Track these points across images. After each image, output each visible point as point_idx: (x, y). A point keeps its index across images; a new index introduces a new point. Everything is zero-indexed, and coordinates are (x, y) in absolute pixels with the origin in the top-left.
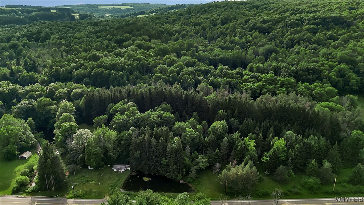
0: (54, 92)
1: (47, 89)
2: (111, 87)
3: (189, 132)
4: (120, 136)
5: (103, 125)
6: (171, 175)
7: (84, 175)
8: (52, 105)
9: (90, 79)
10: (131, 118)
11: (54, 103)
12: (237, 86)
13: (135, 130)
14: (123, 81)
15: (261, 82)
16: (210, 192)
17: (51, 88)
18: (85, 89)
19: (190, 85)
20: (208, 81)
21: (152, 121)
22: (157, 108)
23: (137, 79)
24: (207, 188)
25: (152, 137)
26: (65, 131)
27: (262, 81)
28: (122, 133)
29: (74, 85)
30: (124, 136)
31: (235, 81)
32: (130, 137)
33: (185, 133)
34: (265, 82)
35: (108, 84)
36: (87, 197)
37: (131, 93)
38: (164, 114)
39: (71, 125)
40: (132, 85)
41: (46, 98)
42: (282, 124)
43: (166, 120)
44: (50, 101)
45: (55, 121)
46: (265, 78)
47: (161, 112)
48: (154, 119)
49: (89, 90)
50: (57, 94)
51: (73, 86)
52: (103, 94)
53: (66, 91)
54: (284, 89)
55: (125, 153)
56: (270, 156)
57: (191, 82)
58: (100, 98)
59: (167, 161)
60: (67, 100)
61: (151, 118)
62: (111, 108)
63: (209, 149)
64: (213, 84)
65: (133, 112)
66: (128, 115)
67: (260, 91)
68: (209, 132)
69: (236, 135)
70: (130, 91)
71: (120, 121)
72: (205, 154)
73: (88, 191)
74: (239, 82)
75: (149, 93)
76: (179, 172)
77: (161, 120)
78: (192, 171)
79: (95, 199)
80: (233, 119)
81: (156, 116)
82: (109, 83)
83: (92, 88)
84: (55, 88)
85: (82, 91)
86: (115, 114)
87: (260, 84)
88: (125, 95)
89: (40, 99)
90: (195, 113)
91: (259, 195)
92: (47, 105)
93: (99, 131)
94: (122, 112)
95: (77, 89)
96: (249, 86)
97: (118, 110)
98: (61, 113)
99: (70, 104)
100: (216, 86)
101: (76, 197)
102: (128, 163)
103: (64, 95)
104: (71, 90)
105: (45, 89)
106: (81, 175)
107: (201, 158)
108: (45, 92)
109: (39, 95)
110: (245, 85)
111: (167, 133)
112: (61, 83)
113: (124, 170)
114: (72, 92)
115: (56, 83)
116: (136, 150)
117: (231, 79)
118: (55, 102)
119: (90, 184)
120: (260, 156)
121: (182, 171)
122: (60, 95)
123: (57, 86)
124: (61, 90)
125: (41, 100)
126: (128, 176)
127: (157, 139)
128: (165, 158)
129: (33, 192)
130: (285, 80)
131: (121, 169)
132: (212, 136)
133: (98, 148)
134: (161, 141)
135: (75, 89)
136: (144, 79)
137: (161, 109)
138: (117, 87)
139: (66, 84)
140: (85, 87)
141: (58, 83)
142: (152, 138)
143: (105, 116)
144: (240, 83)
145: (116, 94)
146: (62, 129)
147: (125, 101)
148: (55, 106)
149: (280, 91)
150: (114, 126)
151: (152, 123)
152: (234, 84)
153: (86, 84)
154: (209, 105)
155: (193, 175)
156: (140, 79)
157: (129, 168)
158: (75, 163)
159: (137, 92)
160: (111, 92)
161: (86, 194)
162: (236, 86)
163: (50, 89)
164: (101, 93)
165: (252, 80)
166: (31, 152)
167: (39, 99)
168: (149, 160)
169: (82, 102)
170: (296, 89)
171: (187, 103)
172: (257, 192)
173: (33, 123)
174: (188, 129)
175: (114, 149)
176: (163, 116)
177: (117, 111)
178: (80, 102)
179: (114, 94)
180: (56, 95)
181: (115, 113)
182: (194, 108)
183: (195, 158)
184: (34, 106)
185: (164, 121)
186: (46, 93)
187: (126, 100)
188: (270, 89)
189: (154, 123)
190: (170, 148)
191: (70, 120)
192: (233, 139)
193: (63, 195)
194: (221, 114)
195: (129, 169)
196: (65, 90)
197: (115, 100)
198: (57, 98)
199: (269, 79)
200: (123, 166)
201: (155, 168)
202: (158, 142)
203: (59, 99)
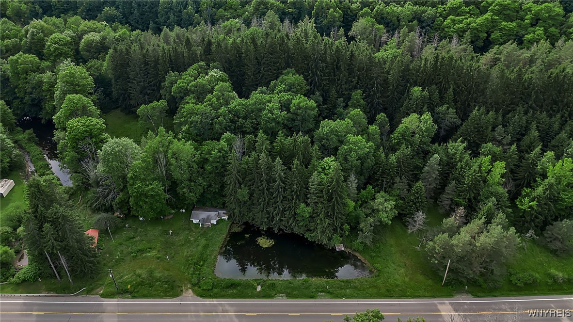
0: (43, 39)
1: (27, 31)
2: (165, 30)
3: (354, 143)
4: (202, 153)
5: (162, 128)
6: (317, 236)
7: (132, 234)
8: (43, 72)
9: (117, 8)
10: (221, 111)
11: (46, 67)
12: (436, 23)
13: (233, 138)
14: (187, 13)
15: (489, 13)
16: (407, 276)
17: (34, 30)
18: (109, 33)
19: (334, 22)
20: (372, 10)
21: (269, 118)
22: (276, 85)
23: (218, 9)
24: (399, 266)
25: (276, 158)
26: (78, 139)
27: (492, 11)
28: (205, 148)
29: (85, 24)
30: (209, 153)
31: (430, 11)
32: (224, 157)
33: (346, 147)
34: (498, 13)
35: (157, 20)
36: (145, 292)
37: (214, 47)
38: (293, 101)
39: (88, 126)
40: (210, 25)
41: (27, 55)
42: (553, 119)
43: (298, 115)
44: (37, 63)
45: (54, 110)
46: (497, 5)
47: (287, 96)
48: (272, 114)
49: (117, 35)
50: (49, 46)
51: (81, 28)
52: (151, 49)
53: (68, 38)
54: (540, 30)
55: (216, 187)
56: (538, 198)
57: (335, 16)
58: (144, 57)
59: (309, 209)
60: (72, 61)
61: (266, 112)
62: (172, 84)
63: (397, 179)
64: (382, 18)
65: (223, 95)
66: (212, 104)
67: (486, 35)
68: (395, 139)
69: (457, 146)
70: (210, 43)
71: (198, 118)
72: (388, 188)
73: (144, 276)
74: (438, 15)
75: (252, 46)
76: (335, 230)
77: (287, 113)
78: (364, 229)
79: (162, 297)
80: (444, 107)
81: (278, 105)
82: (158, 18)
83: (123, 31)
84: (42, 29)
85: (104, 38)
86: (182, 98)
87: (487, 18)
88: (199, 50)
89: (14, 58)
90: (357, 94)
91: (519, 287)
92: (32, 71)
93: (153, 141)
94: (200, 94)
95: (92, 33)
96: (461, 22)
97: (190, 90)
98: (65, 93)
99: (80, 71)
100: (391, 24)
101: (122, 292)
102: (223, 206)
103: (66, 49)
104: (77, 35)
105: (23, 32)
106: (125, 234)
107: (382, 200)
108: (25, 39)
109: (14, 47)
110: (453, 21)
111: (306, 148)
112: (54, 18)
113: (214, 222)
114: (81, 40)
115: (44, 19)
116: (240, 184)
117: (422, 8)
118: (47, 63)
119: (146, 257)
120: (514, 196)
121: (342, 229)
122: (56, 49)
123: (46, 25)
124: (56, 35)
125: (17, 61)
126: (225, 236)
127: (287, 163)
128: (306, 203)
129: (26, 285)
130: (542, 9)
131: (208, 219)
132: (405, 150)
133: (156, 183)
134: (296, 168)
135: (86, 32)
136: (231, 8)
137: (284, 86)
138: (177, 29)
139: (66, 21)
140: (108, 29)
141: (49, 18)
142: (274, 161)
143: (162, 103)
144: (441, 16)
145: (180, 50)
146: (70, 133)
147: (201, 67)
148: (48, 74)
149: (532, 35)
150: (184, 129)
151: (268, 122)
152: (428, 18)
153: (110, 20)
154: (388, 72)
155: (366, 237)
156: (223, 7)
157: (226, 218)
158: (109, 209)
159: (226, 44)
160: (167, 41)
161: (141, 284)
162: (433, 23)
163: (33, 32)
164: (147, 46)
165: (467, 9)
166: (12, 181)
167: (11, 57)
168: (268, 204)
169: (105, 65)
170: (565, 29)
171: (338, 68)
172: (513, 278)
173: (9, 110)
174: (351, 138)
175: (190, 180)
176: (291, 105)
177: (187, 92)
178: (101, 64)
179: (175, 50)
180: (46, 47)
181: (182, 95)
182: (355, 80)
183: (367, 198)
184: (4, 72)
185: (295, 116)
186: (26, 42)
187: (202, 63)
188: (510, 30)
189: (274, 124)
190: (316, 183)
191: (84, 111)
192: (451, 157)
193: (93, 289)
194: (417, 97)
195: (224, 220)
196: (66, 35)
197: (179, 65)
198: (52, 54)
199: (506, 6)
200: (213, 214)
201: (282, 220)
202: (290, 169)
203: (55, 56)
